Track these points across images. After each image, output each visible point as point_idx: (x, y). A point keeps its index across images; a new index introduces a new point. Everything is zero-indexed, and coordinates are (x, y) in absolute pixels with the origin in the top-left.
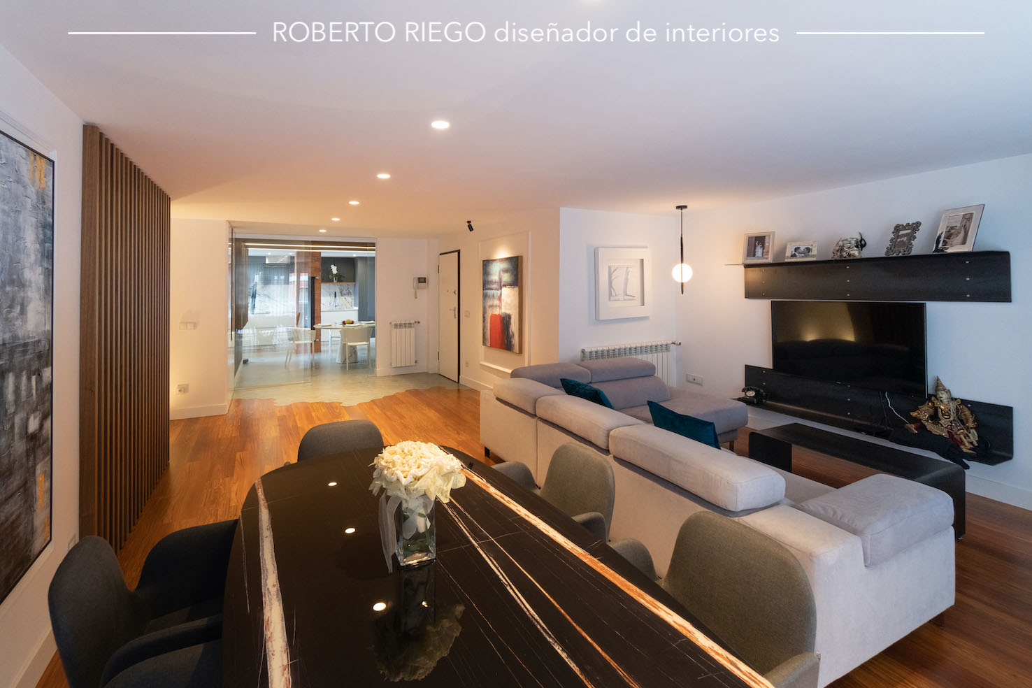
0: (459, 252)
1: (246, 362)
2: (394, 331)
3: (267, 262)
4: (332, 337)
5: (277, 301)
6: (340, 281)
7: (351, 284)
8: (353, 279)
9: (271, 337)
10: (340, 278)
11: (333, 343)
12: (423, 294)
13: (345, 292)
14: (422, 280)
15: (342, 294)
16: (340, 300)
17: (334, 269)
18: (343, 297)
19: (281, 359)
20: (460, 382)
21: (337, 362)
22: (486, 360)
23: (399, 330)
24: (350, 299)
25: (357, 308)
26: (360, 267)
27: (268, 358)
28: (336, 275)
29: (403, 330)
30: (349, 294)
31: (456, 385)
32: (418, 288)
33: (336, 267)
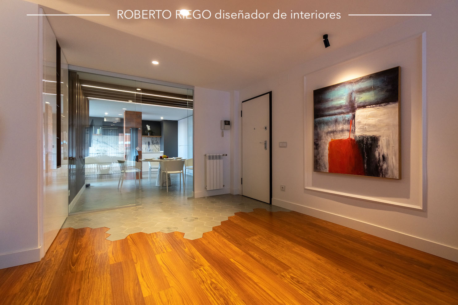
0: (270, 93)
1: (88, 186)
2: (208, 161)
3: (105, 120)
4: (151, 168)
5: (112, 146)
6: (151, 134)
7: (158, 137)
8: (160, 134)
9: (109, 169)
10: (152, 133)
11: (152, 173)
12: (227, 133)
13: (154, 142)
14: (227, 123)
15: (153, 143)
16: (152, 147)
17: (148, 128)
18: (153, 145)
19: (114, 184)
20: (273, 204)
21: (156, 185)
22: (313, 185)
23: (212, 161)
24: (158, 146)
25: (163, 152)
26: (165, 127)
27: (105, 184)
28: (150, 131)
29: (215, 161)
30: (157, 143)
31: (269, 206)
32: (224, 129)
33: (149, 126)
